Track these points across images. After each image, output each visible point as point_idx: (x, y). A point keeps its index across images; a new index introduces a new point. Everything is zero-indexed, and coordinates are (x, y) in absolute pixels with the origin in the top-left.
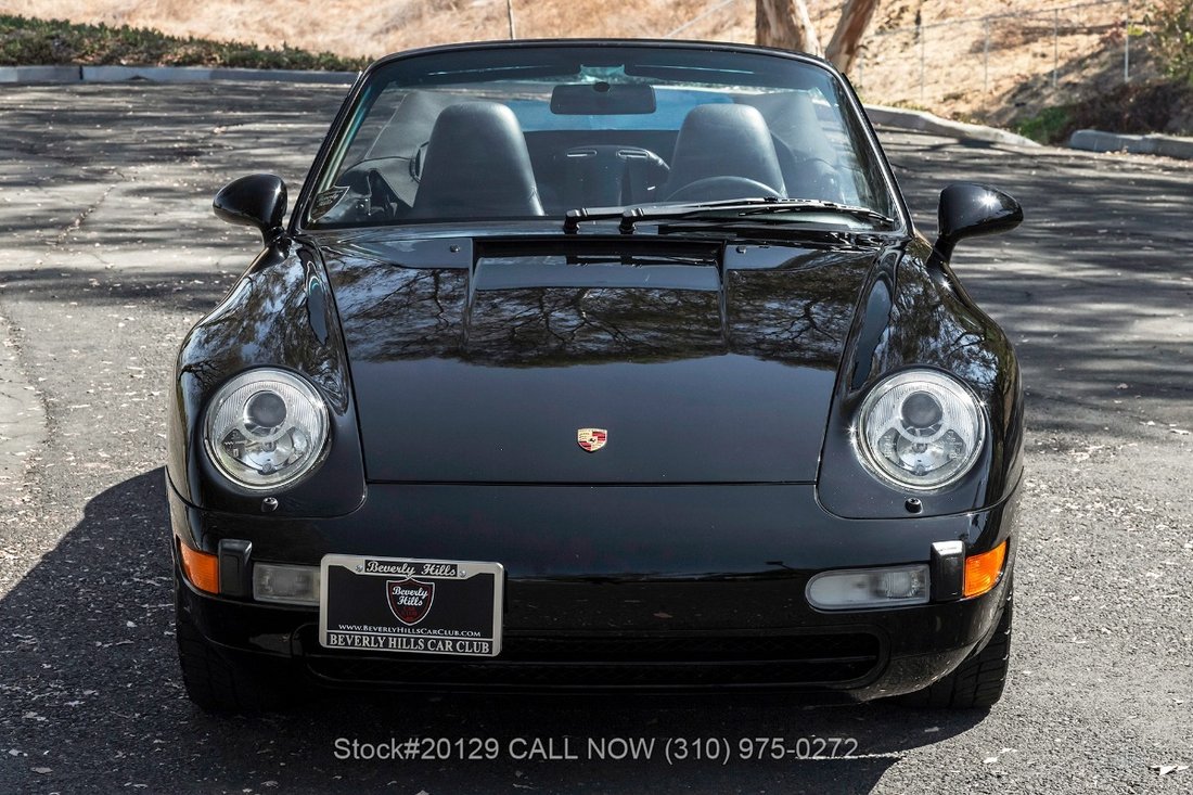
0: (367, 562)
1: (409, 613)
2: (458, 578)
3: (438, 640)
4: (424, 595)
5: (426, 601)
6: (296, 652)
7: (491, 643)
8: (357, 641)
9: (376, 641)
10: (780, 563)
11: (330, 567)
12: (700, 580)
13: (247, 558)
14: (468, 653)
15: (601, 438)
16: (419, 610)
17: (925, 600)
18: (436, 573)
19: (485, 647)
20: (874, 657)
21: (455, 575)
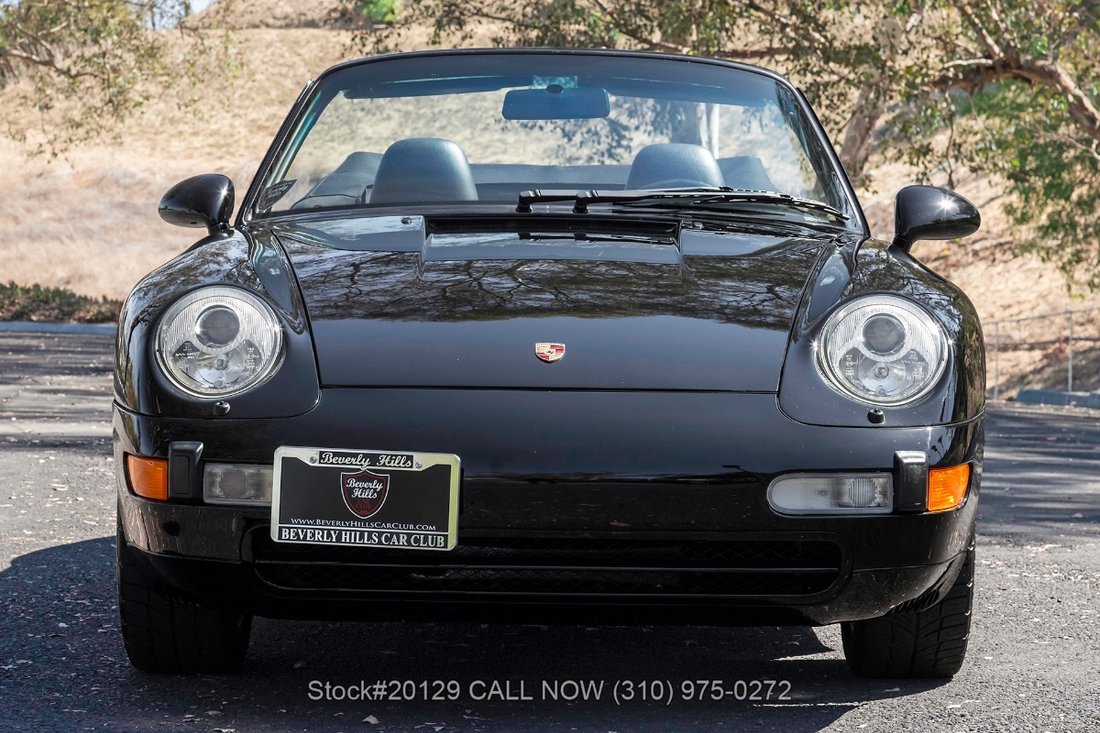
0: (321, 453)
1: (363, 506)
2: (414, 469)
3: (392, 534)
4: (379, 487)
5: (381, 493)
6: (245, 558)
7: (446, 537)
8: (309, 535)
9: (329, 535)
10: (738, 467)
11: (283, 458)
12: (654, 481)
13: (198, 458)
14: (423, 547)
15: (559, 350)
16: (374, 503)
17: (889, 510)
18: (392, 464)
19: (441, 540)
20: (836, 569)
21: (411, 467)
